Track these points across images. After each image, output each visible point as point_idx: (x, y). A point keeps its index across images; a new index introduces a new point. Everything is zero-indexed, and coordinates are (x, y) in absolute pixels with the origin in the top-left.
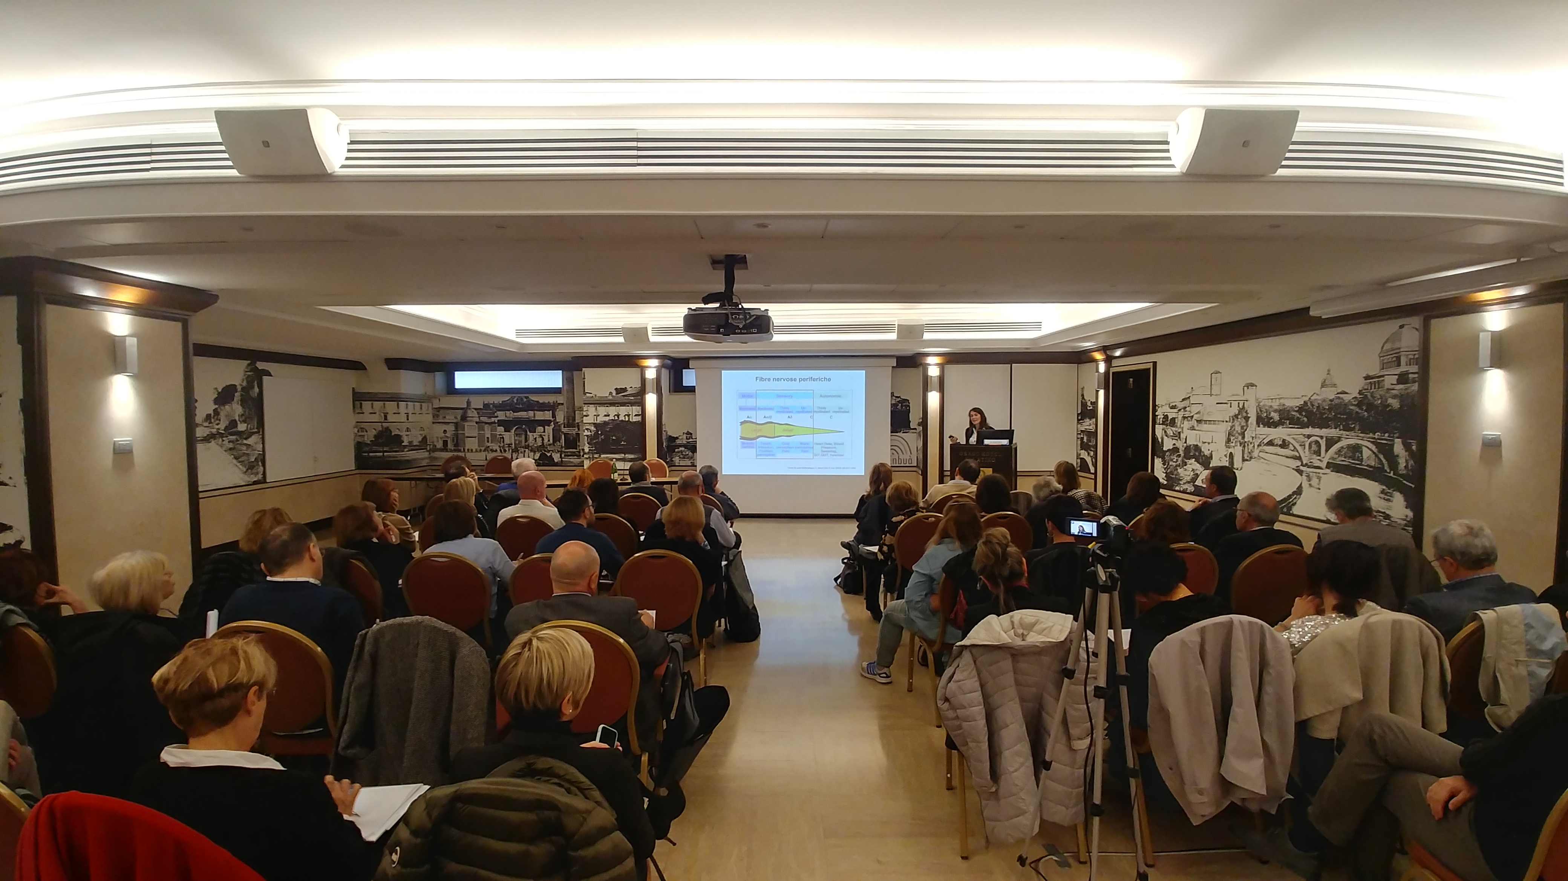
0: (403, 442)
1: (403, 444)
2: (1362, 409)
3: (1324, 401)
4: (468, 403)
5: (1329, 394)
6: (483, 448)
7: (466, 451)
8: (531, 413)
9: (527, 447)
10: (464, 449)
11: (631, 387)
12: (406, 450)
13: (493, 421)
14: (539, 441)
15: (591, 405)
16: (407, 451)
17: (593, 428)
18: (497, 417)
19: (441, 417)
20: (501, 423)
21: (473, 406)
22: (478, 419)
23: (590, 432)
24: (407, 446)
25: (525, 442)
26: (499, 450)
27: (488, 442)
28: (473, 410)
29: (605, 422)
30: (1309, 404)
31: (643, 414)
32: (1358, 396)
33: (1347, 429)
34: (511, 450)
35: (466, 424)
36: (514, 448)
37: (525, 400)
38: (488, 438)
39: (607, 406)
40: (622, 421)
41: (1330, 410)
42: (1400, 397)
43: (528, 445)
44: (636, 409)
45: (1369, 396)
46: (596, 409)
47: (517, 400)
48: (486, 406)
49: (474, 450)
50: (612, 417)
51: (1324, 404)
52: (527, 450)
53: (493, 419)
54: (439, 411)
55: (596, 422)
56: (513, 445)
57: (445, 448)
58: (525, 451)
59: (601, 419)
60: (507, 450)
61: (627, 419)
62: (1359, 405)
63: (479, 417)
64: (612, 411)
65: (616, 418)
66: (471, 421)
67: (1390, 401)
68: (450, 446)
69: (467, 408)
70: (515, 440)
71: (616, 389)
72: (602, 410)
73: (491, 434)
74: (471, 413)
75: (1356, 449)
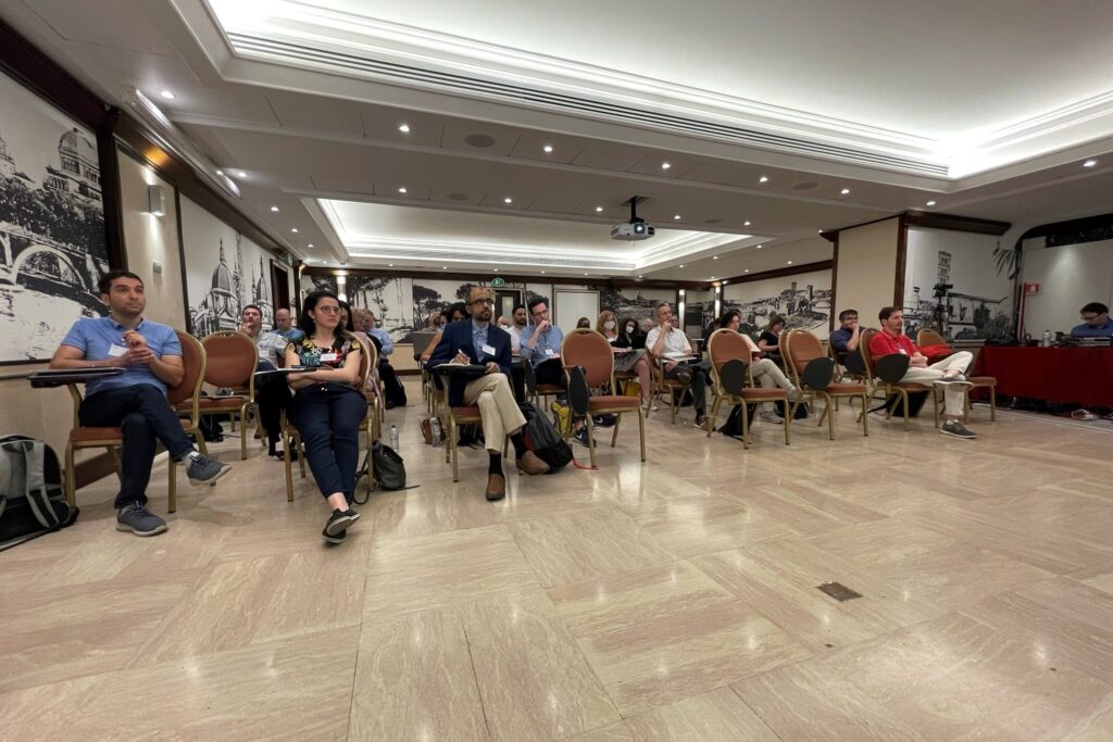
2: (50, 209)
5: (5, 170)
32: (43, 190)
33: (35, 229)
41: (9, 195)
42: (84, 209)
45: (55, 195)
62: (47, 201)
75: (50, 259)
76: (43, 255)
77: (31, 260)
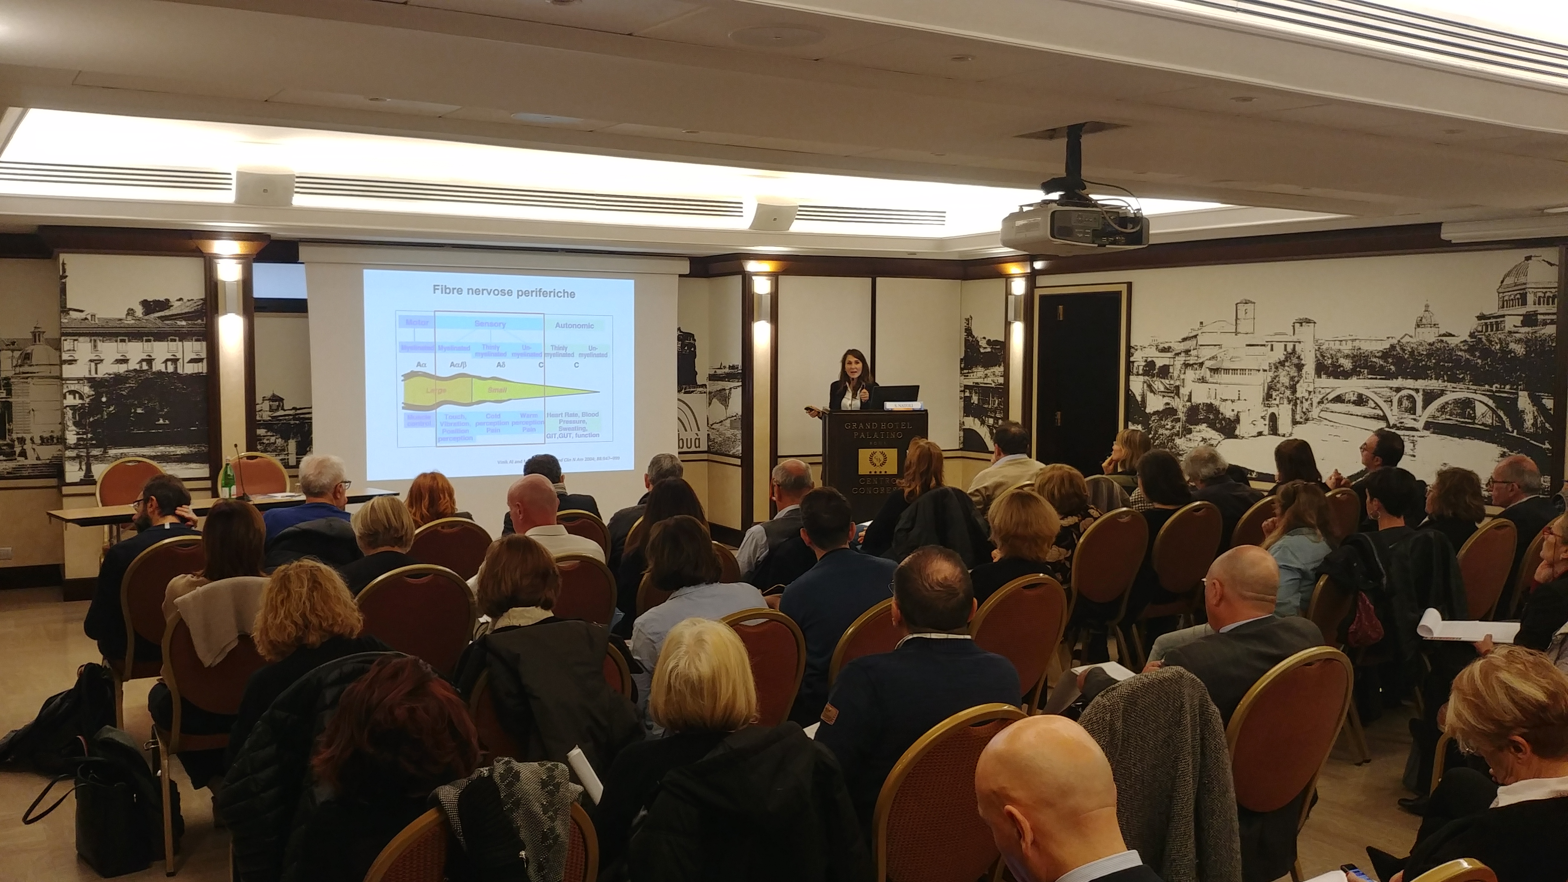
2: (1475, 356)
3: (1421, 344)
5: (1429, 336)
11: (181, 299)
15: (81, 339)
17: (86, 390)
29: (117, 375)
30: (1398, 348)
31: (211, 359)
32: (1469, 339)
33: (1453, 379)
39: (123, 341)
40: (160, 373)
41: (1429, 356)
42: (1526, 342)
44: (194, 348)
45: (1484, 340)
46: (95, 346)
50: (133, 365)
51: (1421, 348)
55: (95, 376)
59: (107, 369)
61: (171, 369)
62: (1471, 349)
65: (145, 367)
67: (1512, 346)
71: (145, 303)
72: (110, 350)
75: (1467, 405)
76: (1456, 402)
77: (1442, 409)
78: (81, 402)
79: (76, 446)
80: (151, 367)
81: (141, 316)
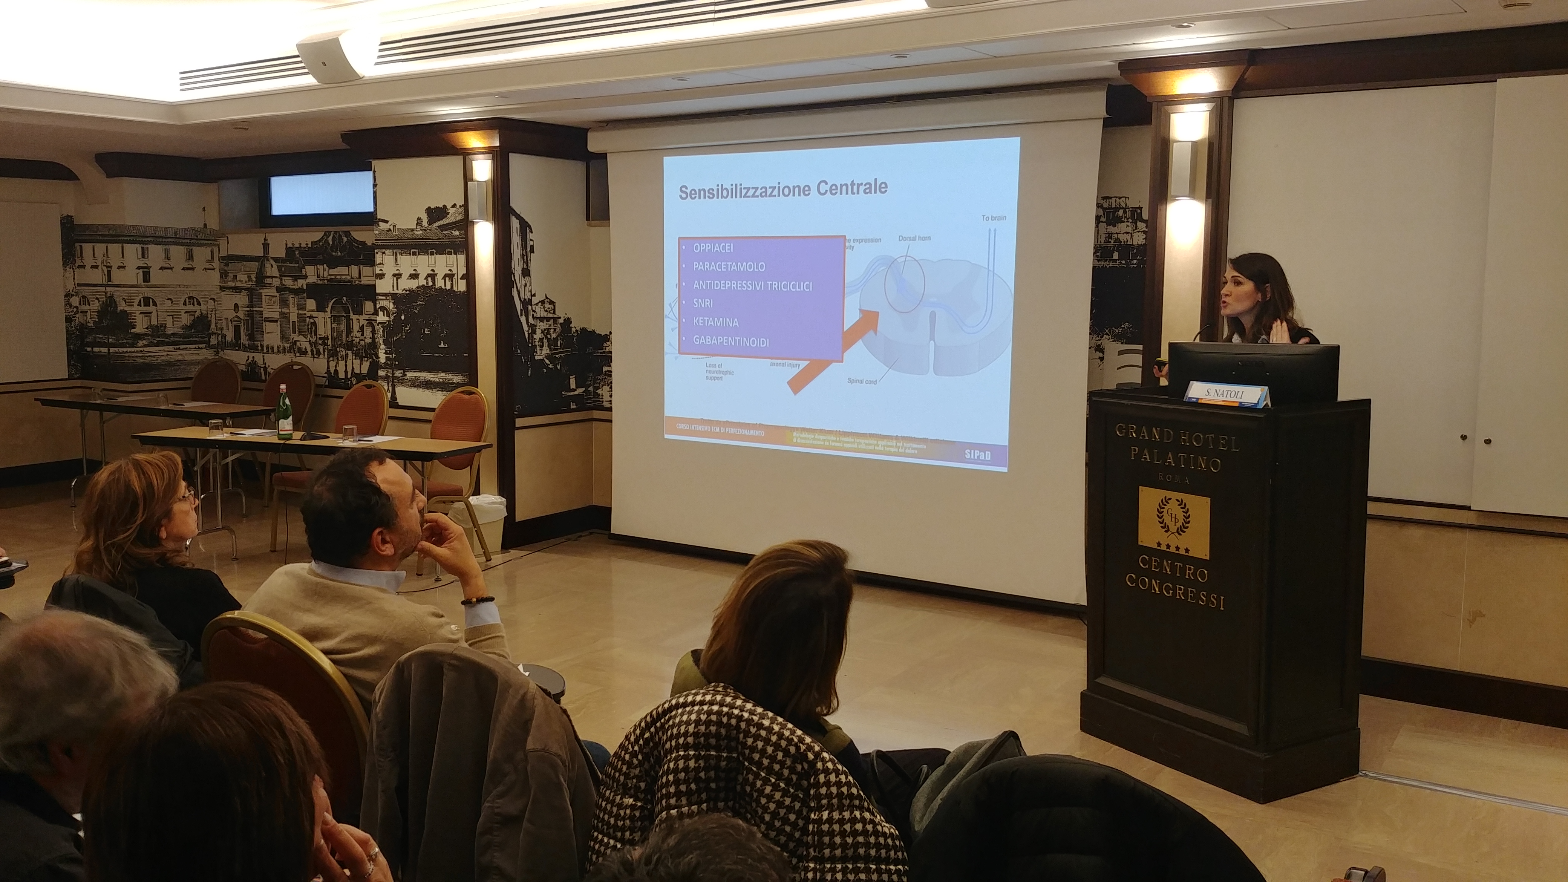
0: (134, 327)
1: (133, 331)
4: (266, 246)
6: (287, 345)
7: (265, 351)
8: (354, 269)
9: (349, 346)
10: (262, 346)
11: (454, 206)
12: (141, 343)
13: (300, 285)
14: (368, 331)
15: (387, 252)
16: (145, 346)
17: (391, 307)
18: (305, 277)
19: (231, 275)
20: (313, 291)
21: (272, 254)
22: (279, 280)
23: (388, 316)
24: (144, 334)
25: (348, 337)
26: (309, 350)
27: (294, 332)
28: (272, 262)
29: (411, 291)
31: (470, 275)
34: (326, 353)
35: (265, 292)
36: (330, 348)
37: (345, 239)
38: (294, 322)
39: (414, 254)
40: (440, 288)
43: (352, 341)
44: (456, 263)
46: (396, 260)
47: (333, 239)
48: (290, 251)
49: (276, 350)
50: (422, 281)
52: (350, 352)
53: (301, 283)
54: (227, 265)
55: (397, 292)
56: (330, 342)
57: (236, 345)
58: (347, 355)
59: (406, 284)
60: (321, 350)
61: (448, 287)
63: (281, 277)
64: (423, 263)
65: (430, 284)
66: (270, 285)
68: (244, 339)
69: (264, 257)
70: (333, 329)
71: (429, 211)
72: (407, 263)
73: (298, 314)
74: (272, 270)
78: (387, 319)
79: (385, 366)
80: (434, 284)
81: (427, 225)
